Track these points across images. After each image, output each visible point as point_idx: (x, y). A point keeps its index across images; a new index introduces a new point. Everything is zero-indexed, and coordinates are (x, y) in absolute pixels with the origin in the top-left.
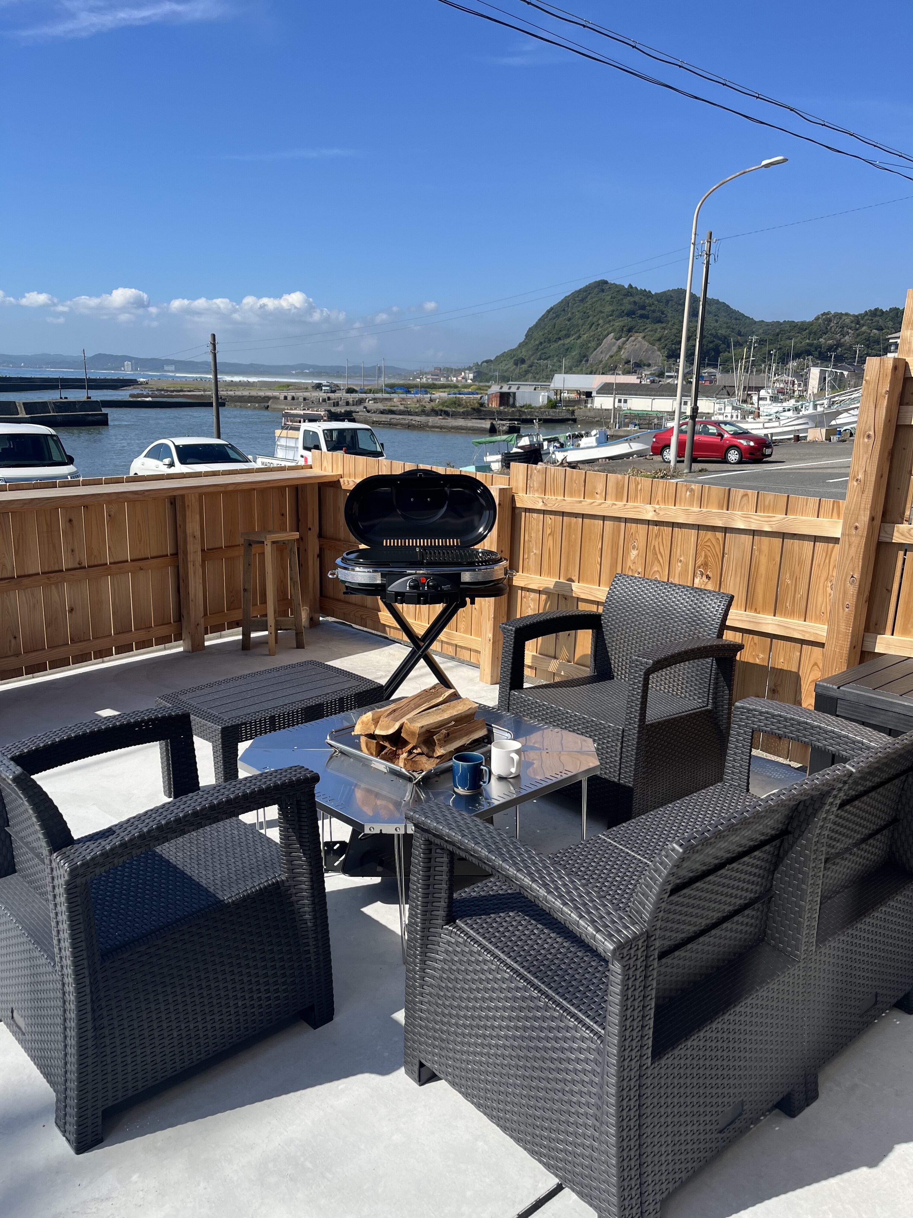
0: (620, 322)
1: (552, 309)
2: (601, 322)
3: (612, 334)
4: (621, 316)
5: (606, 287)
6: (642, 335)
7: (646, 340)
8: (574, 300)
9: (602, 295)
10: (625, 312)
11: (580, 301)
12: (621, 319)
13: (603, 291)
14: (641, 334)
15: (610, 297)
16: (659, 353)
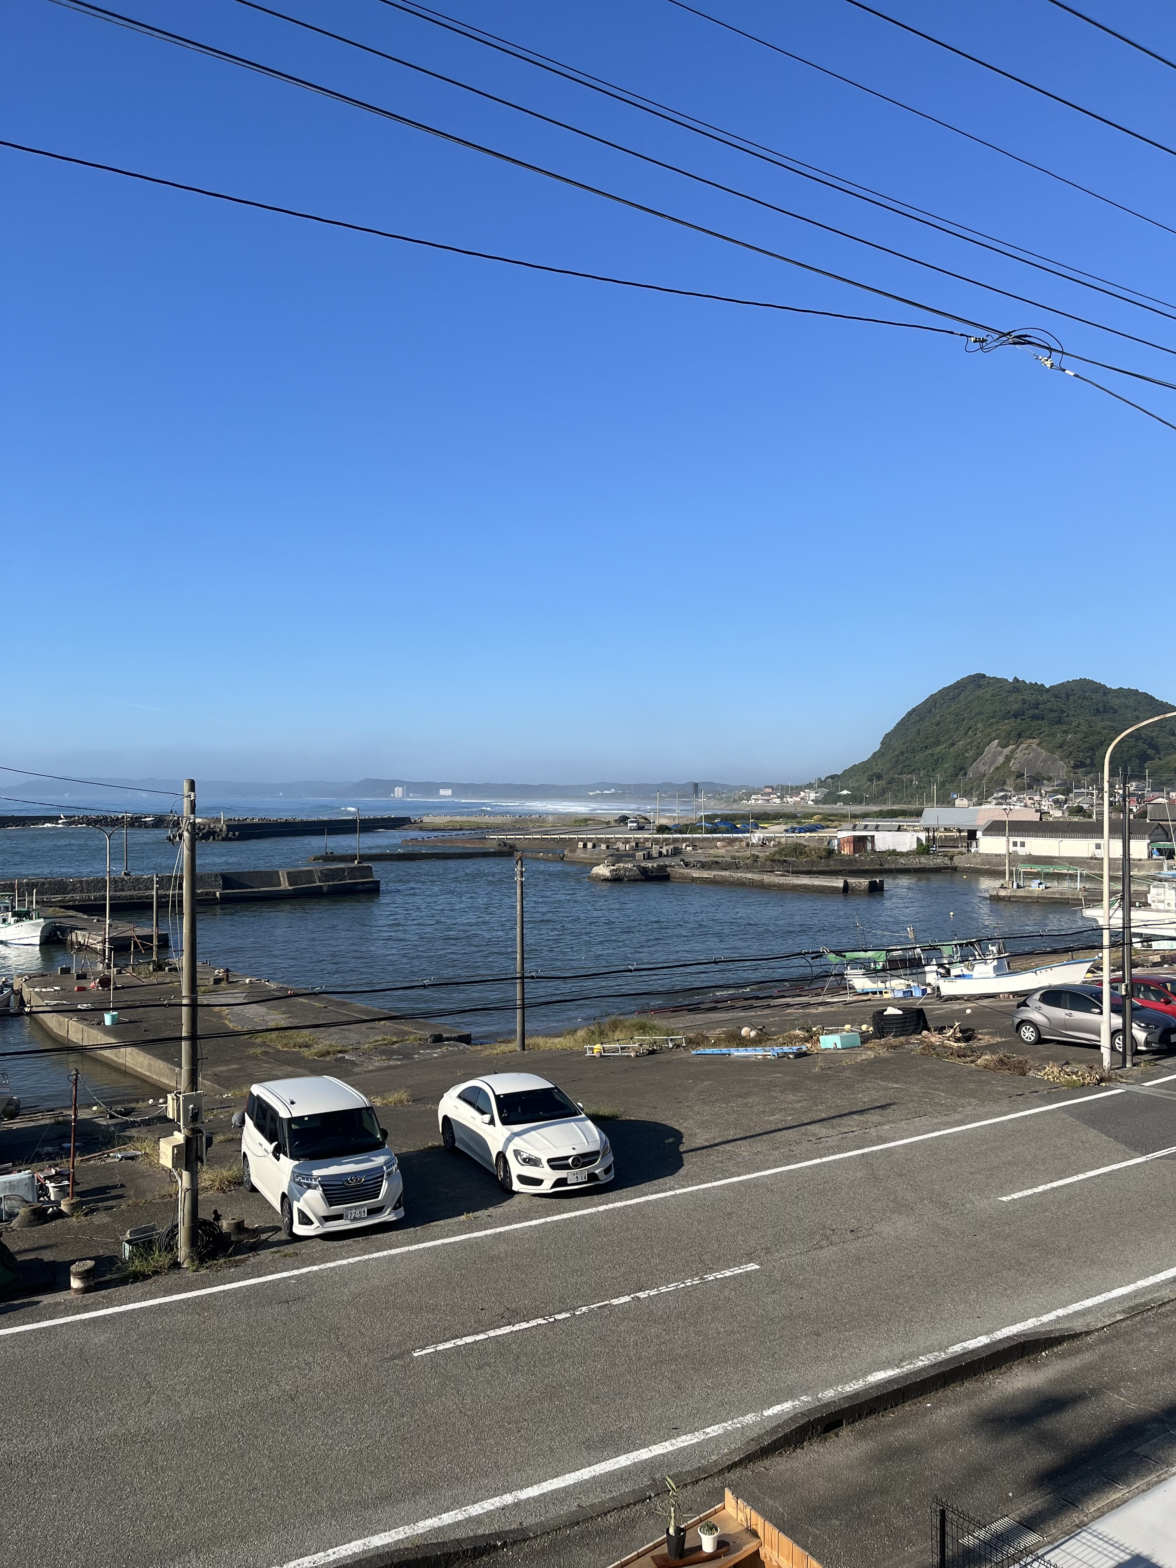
0: (1006, 724)
1: (914, 710)
2: (979, 725)
3: (997, 741)
4: (1005, 717)
5: (983, 682)
6: (1037, 741)
7: (1042, 748)
8: (943, 699)
9: (980, 692)
10: (1012, 712)
11: (951, 699)
12: (1006, 721)
13: (980, 686)
14: (1035, 740)
15: (990, 695)
16: (1062, 763)
